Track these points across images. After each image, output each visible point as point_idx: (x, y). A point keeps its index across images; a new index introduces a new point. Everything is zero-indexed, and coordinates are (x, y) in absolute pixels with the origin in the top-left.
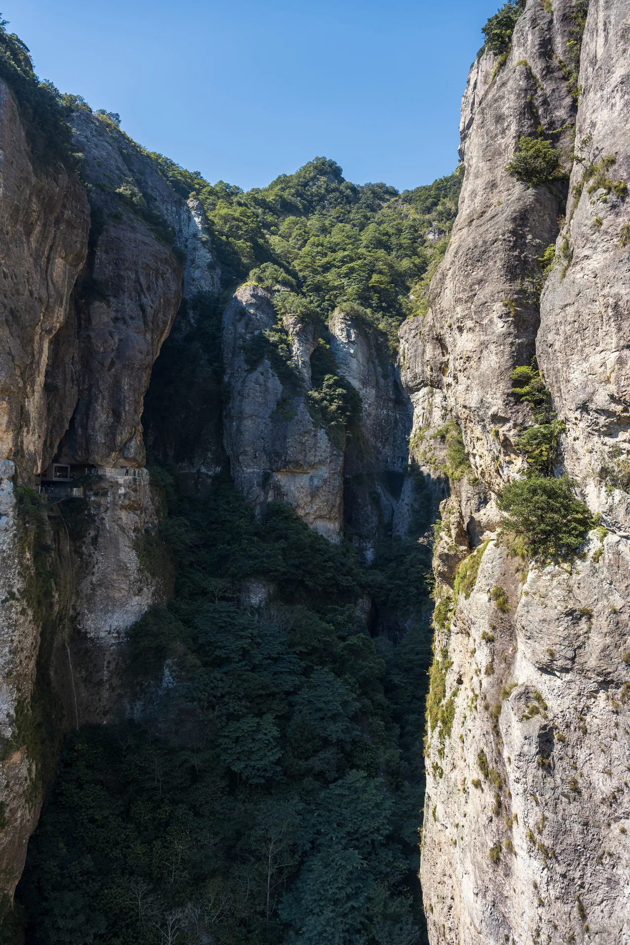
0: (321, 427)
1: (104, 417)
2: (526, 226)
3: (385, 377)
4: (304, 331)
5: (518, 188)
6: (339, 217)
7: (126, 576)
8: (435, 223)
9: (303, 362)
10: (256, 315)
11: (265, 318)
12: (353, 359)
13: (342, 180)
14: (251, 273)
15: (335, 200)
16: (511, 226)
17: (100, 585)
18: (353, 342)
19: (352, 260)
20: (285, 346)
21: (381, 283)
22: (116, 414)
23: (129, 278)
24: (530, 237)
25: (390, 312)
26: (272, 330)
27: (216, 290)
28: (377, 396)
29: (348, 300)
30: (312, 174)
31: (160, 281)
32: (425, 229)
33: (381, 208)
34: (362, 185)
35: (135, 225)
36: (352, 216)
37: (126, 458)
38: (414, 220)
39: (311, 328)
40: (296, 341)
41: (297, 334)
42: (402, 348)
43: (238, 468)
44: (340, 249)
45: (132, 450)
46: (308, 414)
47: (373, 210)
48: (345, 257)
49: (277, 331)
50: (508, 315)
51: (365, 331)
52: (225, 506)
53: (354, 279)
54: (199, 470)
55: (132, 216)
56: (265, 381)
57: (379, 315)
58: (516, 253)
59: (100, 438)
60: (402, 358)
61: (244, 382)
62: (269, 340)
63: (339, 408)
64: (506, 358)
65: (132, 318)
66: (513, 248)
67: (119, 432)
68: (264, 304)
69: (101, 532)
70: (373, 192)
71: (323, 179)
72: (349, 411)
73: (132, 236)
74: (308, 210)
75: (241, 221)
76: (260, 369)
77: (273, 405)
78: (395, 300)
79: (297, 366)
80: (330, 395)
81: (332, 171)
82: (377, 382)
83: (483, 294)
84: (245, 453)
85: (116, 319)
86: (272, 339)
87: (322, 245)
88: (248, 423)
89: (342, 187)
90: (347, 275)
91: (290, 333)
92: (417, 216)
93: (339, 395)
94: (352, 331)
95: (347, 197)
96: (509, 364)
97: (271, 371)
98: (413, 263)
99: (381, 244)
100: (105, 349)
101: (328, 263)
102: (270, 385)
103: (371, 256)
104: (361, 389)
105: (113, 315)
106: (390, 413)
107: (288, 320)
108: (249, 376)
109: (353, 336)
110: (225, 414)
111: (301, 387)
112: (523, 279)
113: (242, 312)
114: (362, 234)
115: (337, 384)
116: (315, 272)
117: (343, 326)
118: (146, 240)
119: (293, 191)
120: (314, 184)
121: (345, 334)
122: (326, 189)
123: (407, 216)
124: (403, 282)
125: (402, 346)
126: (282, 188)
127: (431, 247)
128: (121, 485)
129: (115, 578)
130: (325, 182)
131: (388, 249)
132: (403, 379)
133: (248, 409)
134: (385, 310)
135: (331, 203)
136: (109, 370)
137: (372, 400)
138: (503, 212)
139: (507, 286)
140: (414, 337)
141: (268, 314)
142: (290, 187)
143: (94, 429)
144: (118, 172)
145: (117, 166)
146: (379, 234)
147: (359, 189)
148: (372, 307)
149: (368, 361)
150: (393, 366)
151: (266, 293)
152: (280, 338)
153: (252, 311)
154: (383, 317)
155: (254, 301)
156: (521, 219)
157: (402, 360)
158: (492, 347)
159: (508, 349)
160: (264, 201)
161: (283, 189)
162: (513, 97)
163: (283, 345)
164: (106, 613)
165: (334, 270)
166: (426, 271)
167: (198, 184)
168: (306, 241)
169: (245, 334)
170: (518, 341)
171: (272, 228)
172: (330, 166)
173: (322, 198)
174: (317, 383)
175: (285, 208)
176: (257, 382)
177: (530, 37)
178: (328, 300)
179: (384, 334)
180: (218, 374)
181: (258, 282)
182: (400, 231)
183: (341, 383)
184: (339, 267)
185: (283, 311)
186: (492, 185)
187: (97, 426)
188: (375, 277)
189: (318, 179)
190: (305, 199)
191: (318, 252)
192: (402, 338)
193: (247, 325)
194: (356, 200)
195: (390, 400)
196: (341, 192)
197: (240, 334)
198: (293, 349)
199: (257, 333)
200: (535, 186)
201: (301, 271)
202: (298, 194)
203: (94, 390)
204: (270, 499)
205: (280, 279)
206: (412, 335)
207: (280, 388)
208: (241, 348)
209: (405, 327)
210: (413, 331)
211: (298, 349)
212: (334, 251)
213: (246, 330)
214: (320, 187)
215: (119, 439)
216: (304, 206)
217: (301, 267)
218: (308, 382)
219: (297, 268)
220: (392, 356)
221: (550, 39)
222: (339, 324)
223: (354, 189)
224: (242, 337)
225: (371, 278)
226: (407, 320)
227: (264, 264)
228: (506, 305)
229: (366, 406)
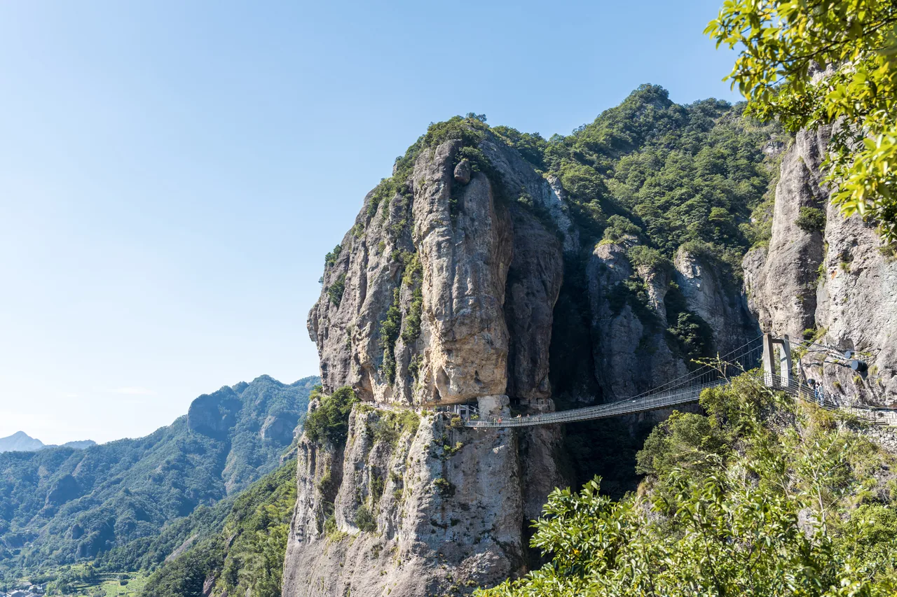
0: (680, 358)
1: (525, 363)
2: (807, 255)
3: (732, 305)
4: (657, 279)
5: (802, 233)
6: (670, 143)
7: (548, 477)
8: (773, 136)
9: (659, 304)
10: (615, 269)
11: (622, 269)
12: (700, 293)
13: (670, 103)
14: (606, 232)
15: (665, 127)
16: (798, 256)
17: (532, 483)
18: (698, 277)
19: (691, 196)
20: (643, 293)
21: (721, 215)
22: (534, 361)
23: (533, 262)
24: (809, 260)
25: (733, 243)
26: (630, 280)
27: (576, 249)
28: (725, 324)
29: (691, 238)
30: (638, 104)
31: (552, 260)
32: (763, 143)
33: (713, 125)
34: (690, 103)
35: (532, 223)
36: (683, 140)
37: (541, 392)
38: (750, 134)
39: (663, 275)
40: (651, 287)
41: (652, 281)
42: (747, 278)
43: (611, 396)
44: (677, 186)
45: (546, 386)
46: (667, 347)
47: (705, 130)
48: (682, 194)
49: (634, 280)
50: (799, 303)
51: (709, 265)
52: (605, 427)
53: (694, 216)
54: (577, 399)
55: (529, 216)
56: (628, 323)
57: (722, 247)
58: (802, 270)
59: (525, 379)
60: (747, 287)
61: (610, 325)
62: (628, 289)
63: (694, 340)
64: (800, 325)
65: (538, 291)
66: (800, 267)
67: (536, 373)
68: (621, 258)
69: (530, 445)
70: (703, 110)
71: (650, 106)
72: (703, 342)
73: (532, 232)
74: (638, 143)
75: (587, 180)
76: (623, 313)
77: (636, 342)
78: (736, 229)
79: (654, 308)
80: (685, 330)
81: (657, 96)
82: (725, 311)
83: (787, 291)
84: (616, 383)
85: (528, 294)
86: (631, 288)
87: (659, 185)
88: (617, 359)
89: (670, 112)
90: (687, 212)
91: (645, 280)
92: (754, 130)
93: (692, 329)
94: (697, 268)
95: (677, 121)
96: (802, 328)
97: (632, 314)
98: (752, 185)
99: (717, 168)
100: (523, 316)
101: (667, 202)
102: (632, 326)
103: (707, 186)
104: (709, 319)
105: (526, 291)
106: (740, 338)
107: (643, 271)
108: (615, 320)
109: (699, 272)
110: (595, 352)
111: (659, 325)
112: (807, 283)
113: (602, 267)
114: (695, 158)
115: (690, 320)
116: (656, 215)
117: (688, 263)
118: (541, 232)
119: (621, 125)
120: (641, 114)
121: (690, 270)
122: (654, 117)
123: (742, 130)
124: (744, 205)
125: (746, 276)
126: (610, 124)
127: (770, 162)
128: (540, 411)
129: (541, 477)
130: (652, 110)
131: (723, 172)
132: (750, 306)
133: (616, 347)
134: (727, 242)
135: (660, 131)
136: (528, 330)
137: (721, 327)
138: (794, 247)
139: (798, 288)
140: (758, 268)
141: (624, 266)
142: (618, 122)
143: (519, 373)
144: (512, 183)
145: (512, 178)
146: (714, 158)
147: (689, 109)
148: (713, 240)
149: (714, 292)
150: (739, 294)
151: (621, 248)
152: (637, 286)
153: (611, 266)
154: (725, 249)
155: (612, 257)
156: (804, 251)
157: (747, 289)
158: (792, 319)
159: (801, 320)
160: (596, 144)
161: (610, 126)
162: (796, 181)
163: (641, 292)
164: (536, 503)
165: (673, 208)
166: (767, 190)
167: (540, 146)
168: (642, 182)
169: (607, 285)
170: (806, 316)
171: (608, 172)
172: (656, 91)
173: (651, 127)
174: (672, 320)
175: (617, 146)
176: (622, 325)
177: (805, 144)
178: (671, 240)
179: (728, 265)
180: (587, 321)
181: (613, 239)
182: (735, 150)
183: (694, 318)
184: (678, 205)
185: (637, 263)
186: (789, 229)
187: (521, 370)
188: (715, 211)
189: (645, 108)
190: (634, 132)
191: (656, 193)
192: (746, 269)
193: (608, 278)
194: (686, 121)
195: (740, 326)
196: (670, 117)
197: (603, 286)
198: (649, 294)
199: (617, 283)
200: (811, 232)
201: (643, 215)
202: (627, 128)
203: (517, 345)
204: (640, 420)
205: (627, 229)
206: (756, 266)
207: (641, 327)
208: (605, 298)
209: (748, 259)
210: (756, 262)
211: (654, 294)
212: (671, 189)
213: (608, 282)
214: (647, 116)
215: (537, 378)
216: (633, 138)
217: (643, 212)
218: (664, 321)
219: (640, 213)
220: (737, 285)
221: (816, 146)
222: (684, 262)
223: (683, 111)
224: (605, 288)
225: (710, 212)
226: (749, 252)
227: (612, 217)
228: (798, 298)
229: (716, 333)
